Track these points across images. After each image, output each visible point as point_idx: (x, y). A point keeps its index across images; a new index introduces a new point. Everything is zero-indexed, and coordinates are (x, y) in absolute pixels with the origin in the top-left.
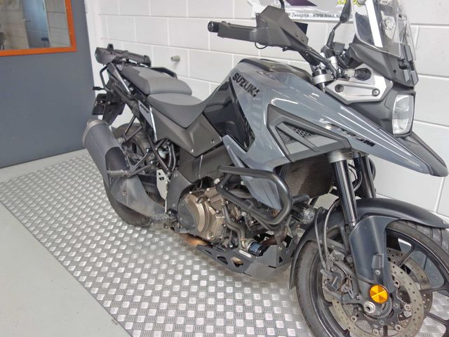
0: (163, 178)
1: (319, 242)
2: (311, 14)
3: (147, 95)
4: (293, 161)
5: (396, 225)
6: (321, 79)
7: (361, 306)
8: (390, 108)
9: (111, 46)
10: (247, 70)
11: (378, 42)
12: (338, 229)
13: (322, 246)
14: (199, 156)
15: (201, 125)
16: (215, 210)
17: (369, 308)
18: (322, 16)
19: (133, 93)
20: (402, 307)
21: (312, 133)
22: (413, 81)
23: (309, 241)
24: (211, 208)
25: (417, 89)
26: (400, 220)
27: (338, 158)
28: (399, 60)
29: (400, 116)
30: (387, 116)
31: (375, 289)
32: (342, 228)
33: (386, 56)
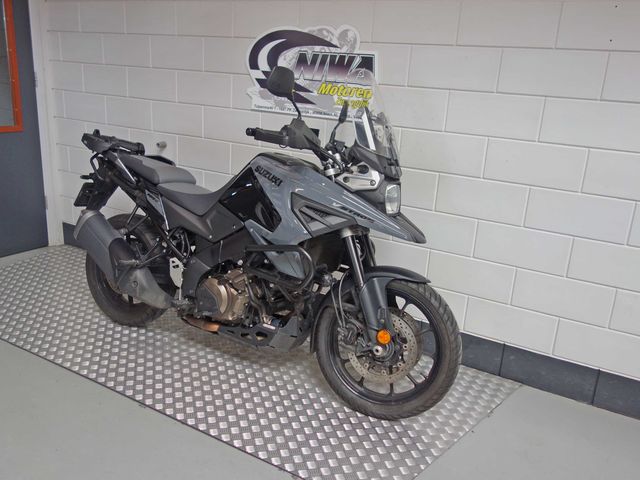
0: (177, 266)
1: (335, 306)
2: (311, 111)
3: (155, 185)
4: (314, 236)
5: (393, 283)
6: (331, 172)
7: (371, 351)
8: (383, 194)
9: (97, 132)
10: (264, 163)
11: (372, 147)
12: (350, 293)
13: (339, 309)
14: (219, 241)
15: (219, 212)
16: (237, 290)
17: (377, 351)
18: (321, 113)
19: (138, 181)
20: (401, 348)
21: (328, 214)
22: (398, 174)
23: (326, 307)
24: (232, 290)
25: (402, 180)
26: (396, 279)
27: (348, 234)
28: (387, 159)
29: (391, 200)
30: (382, 201)
31: (380, 333)
32: (353, 292)
33: (379, 156)
